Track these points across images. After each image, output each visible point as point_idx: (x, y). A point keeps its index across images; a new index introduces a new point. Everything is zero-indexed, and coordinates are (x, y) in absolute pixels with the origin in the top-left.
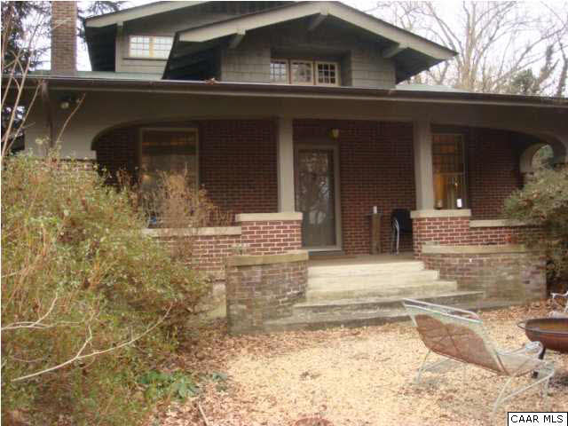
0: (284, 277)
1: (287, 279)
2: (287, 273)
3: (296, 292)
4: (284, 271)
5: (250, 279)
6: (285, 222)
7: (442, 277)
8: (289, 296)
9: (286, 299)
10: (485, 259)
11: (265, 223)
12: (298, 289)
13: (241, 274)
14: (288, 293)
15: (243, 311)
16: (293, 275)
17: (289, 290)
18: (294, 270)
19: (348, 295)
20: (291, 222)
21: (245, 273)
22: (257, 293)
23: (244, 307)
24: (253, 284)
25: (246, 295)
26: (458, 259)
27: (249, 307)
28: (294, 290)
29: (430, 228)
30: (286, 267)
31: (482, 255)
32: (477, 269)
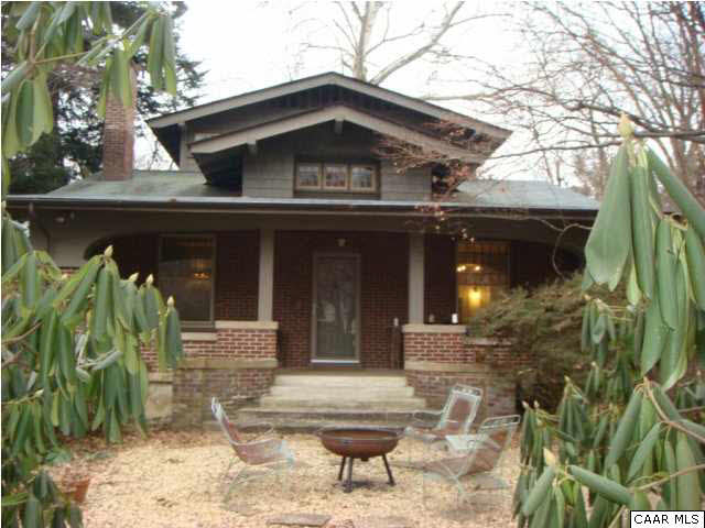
0: (230, 381)
1: (233, 383)
2: (233, 379)
3: (244, 397)
4: (230, 376)
5: (191, 380)
6: (261, 331)
7: (416, 395)
8: (235, 400)
9: (231, 402)
10: (450, 377)
11: (240, 330)
12: (247, 394)
13: (183, 376)
14: (235, 397)
15: (183, 409)
16: (241, 380)
17: (235, 394)
18: (244, 376)
19: (302, 404)
20: (267, 331)
21: (188, 376)
22: (198, 395)
23: (184, 406)
24: (194, 386)
25: (187, 395)
26: (427, 377)
27: (190, 406)
28: (242, 394)
29: (416, 343)
30: (231, 373)
31: (447, 373)
32: (442, 388)
